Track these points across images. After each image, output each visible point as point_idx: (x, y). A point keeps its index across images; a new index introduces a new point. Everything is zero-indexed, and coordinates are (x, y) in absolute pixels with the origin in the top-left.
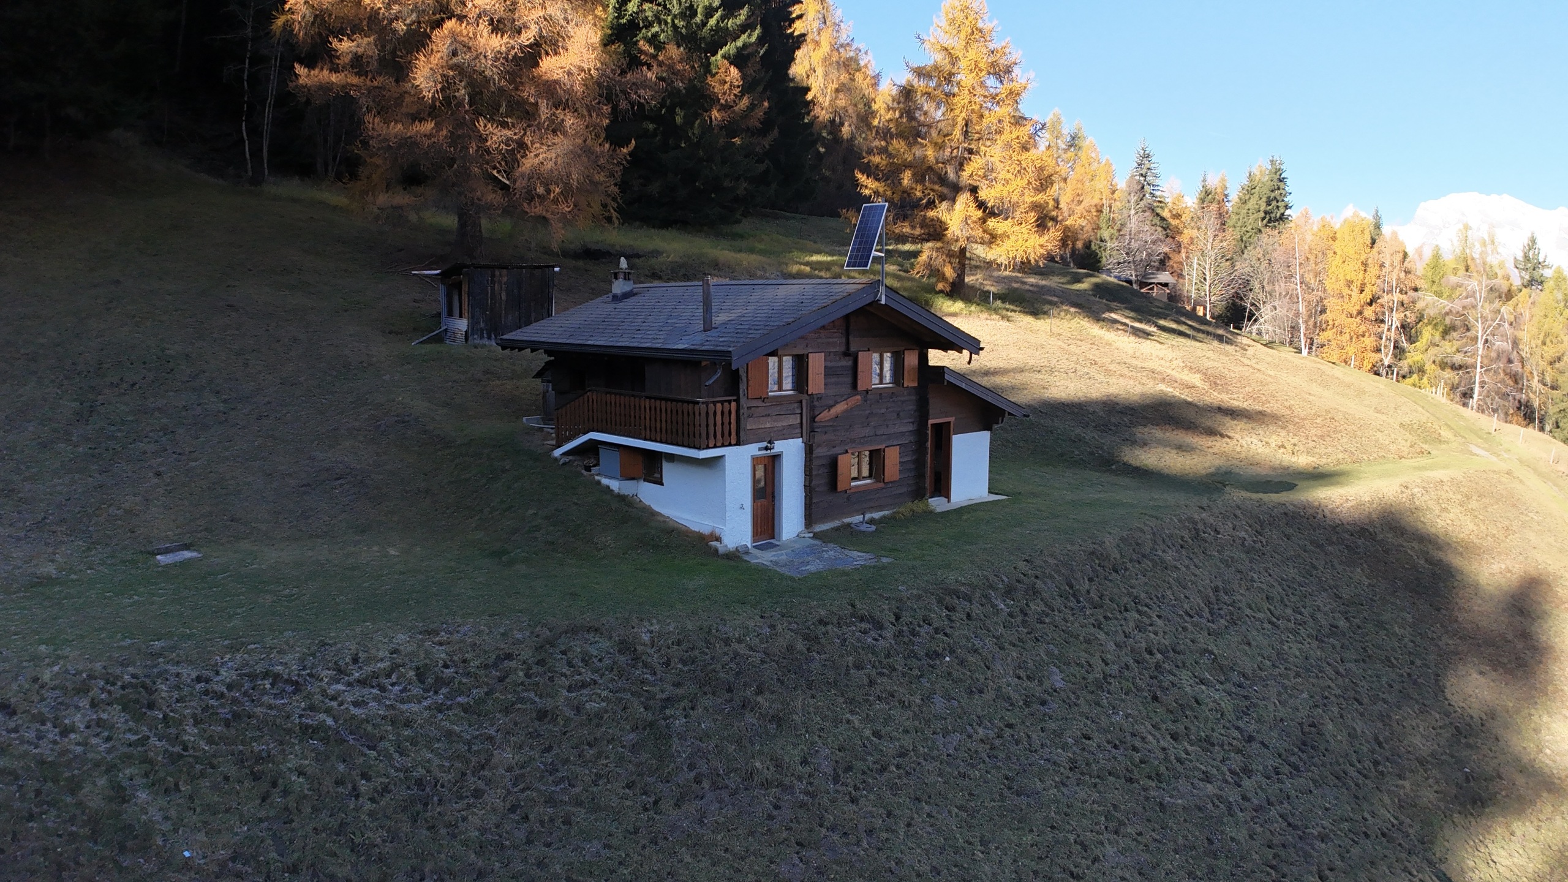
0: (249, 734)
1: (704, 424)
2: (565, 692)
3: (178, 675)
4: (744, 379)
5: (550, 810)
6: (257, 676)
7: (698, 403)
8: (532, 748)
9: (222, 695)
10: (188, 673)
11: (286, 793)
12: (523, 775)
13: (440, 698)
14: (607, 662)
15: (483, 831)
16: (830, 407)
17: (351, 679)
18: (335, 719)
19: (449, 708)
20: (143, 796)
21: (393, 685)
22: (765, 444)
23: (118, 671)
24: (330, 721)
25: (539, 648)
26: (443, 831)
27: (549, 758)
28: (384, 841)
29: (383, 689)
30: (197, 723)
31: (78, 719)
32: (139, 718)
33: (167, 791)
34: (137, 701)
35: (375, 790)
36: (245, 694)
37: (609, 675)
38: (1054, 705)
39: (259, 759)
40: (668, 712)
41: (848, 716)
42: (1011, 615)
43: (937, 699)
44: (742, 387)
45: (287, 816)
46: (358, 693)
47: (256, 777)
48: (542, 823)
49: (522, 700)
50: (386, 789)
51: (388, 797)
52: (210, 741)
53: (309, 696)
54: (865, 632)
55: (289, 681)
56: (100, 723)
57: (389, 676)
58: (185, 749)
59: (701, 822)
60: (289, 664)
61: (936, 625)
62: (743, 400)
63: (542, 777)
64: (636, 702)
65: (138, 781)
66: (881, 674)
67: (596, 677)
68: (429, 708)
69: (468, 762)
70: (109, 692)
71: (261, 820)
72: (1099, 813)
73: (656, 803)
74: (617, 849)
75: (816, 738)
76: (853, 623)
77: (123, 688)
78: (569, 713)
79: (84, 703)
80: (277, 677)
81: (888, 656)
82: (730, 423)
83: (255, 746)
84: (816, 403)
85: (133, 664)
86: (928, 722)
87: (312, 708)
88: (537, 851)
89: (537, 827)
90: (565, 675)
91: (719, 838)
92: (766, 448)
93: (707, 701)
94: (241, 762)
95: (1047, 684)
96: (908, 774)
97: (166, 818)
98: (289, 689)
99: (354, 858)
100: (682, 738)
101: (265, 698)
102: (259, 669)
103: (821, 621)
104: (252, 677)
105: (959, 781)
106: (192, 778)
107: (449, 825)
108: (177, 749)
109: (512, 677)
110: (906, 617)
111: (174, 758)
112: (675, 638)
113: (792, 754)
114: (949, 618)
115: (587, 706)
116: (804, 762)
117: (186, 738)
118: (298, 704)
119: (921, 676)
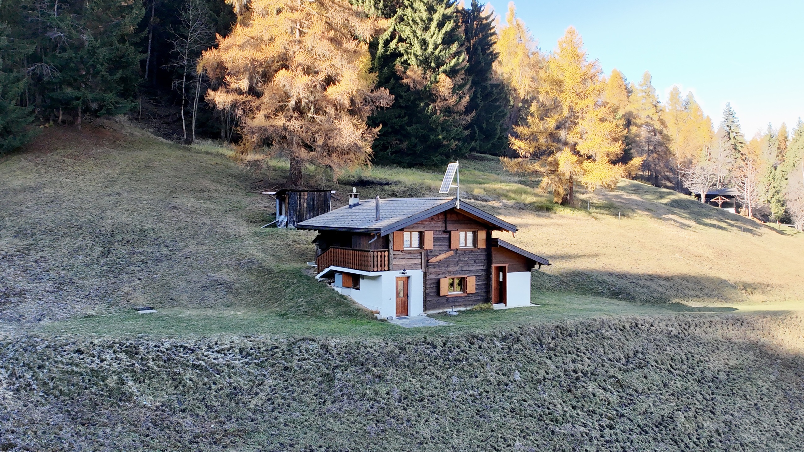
0: (173, 366)
1: (372, 260)
2: (297, 362)
3: (148, 344)
4: (392, 241)
5: (283, 401)
6: (177, 347)
7: (369, 251)
8: (280, 380)
9: (164, 352)
10: (152, 344)
11: (184, 386)
12: (275, 389)
13: (247, 360)
14: (315, 352)
15: (256, 406)
16: (436, 256)
17: (214, 350)
18: (206, 363)
19: (251, 364)
20: (131, 383)
21: (230, 354)
22: (402, 271)
23: (125, 342)
24: (204, 364)
25: (289, 345)
26: (241, 405)
27: (286, 384)
28: (218, 405)
29: (226, 355)
30: (154, 360)
31: (108, 357)
32: (132, 357)
33: (140, 382)
34: (131, 352)
35: (218, 389)
36: (173, 352)
37: (315, 356)
38: (511, 387)
39: (175, 374)
40: (335, 371)
41: (411, 379)
42: (502, 349)
43: (454, 377)
44: (391, 245)
45: (184, 394)
46: (216, 355)
47: (174, 380)
48: (279, 405)
49: (278, 363)
50: (221, 389)
51: (222, 391)
52: (158, 366)
53: (197, 355)
54: (428, 349)
55: (189, 349)
56: (116, 358)
57: (229, 351)
58: (149, 369)
59: (340, 410)
60: (191, 344)
61: (462, 349)
62: (391, 251)
63: (282, 390)
64: (323, 366)
65: (129, 378)
66: (430, 365)
67: (310, 357)
68: (242, 363)
69: (254, 382)
70: (121, 349)
71: (174, 394)
72: (518, 429)
73: (324, 402)
74: (306, 416)
75: (395, 385)
76: (423, 345)
77: (126, 347)
78: (297, 369)
79: (111, 351)
80: (185, 348)
81: (436, 359)
82: (385, 261)
83: (175, 370)
84: (429, 254)
85: (131, 339)
86: (447, 386)
87: (198, 359)
88: (275, 414)
89: (277, 406)
90: (297, 355)
91: (346, 415)
92: (403, 273)
93: (353, 368)
94: (168, 374)
95: (511, 378)
96: (432, 403)
97: (139, 391)
98: (190, 352)
99: (206, 410)
100: (339, 380)
101: (180, 354)
102: (179, 344)
103: (409, 343)
104: (176, 347)
105: (455, 409)
106: (150, 379)
107: (243, 403)
108: (145, 368)
109: (277, 355)
110: (449, 344)
111: (144, 371)
112: (345, 345)
113: (383, 390)
114: (469, 347)
115: (304, 367)
116: (388, 393)
117: (149, 365)
118: (192, 357)
119: (449, 368)
